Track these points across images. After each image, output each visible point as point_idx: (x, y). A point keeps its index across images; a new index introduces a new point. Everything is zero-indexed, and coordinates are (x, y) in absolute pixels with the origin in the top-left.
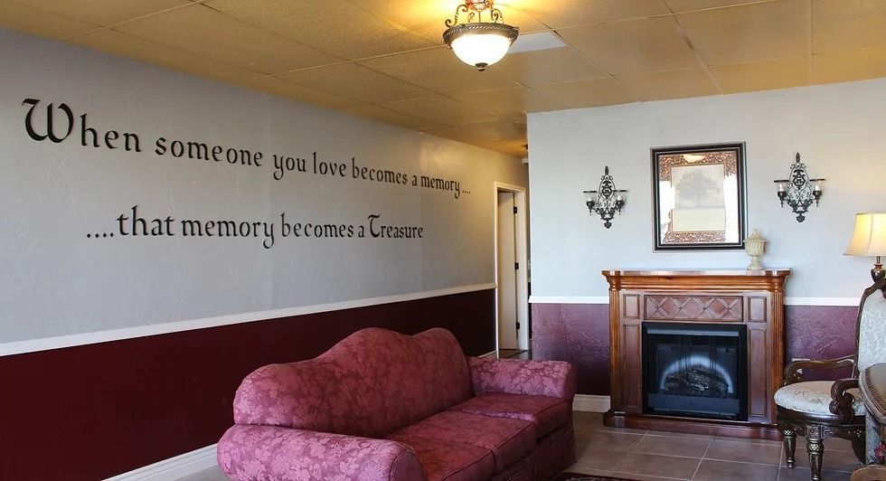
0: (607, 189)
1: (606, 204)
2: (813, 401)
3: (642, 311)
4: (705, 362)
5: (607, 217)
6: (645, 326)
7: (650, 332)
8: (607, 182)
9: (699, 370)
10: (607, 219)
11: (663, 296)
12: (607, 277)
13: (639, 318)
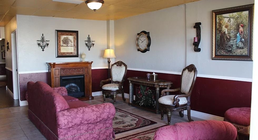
0: (43, 40)
1: (43, 44)
2: (115, 87)
3: (60, 73)
4: (73, 85)
5: (43, 48)
6: (61, 77)
7: (63, 78)
8: (43, 38)
9: (74, 87)
10: (43, 49)
11: (65, 69)
12: (50, 65)
13: (59, 75)
